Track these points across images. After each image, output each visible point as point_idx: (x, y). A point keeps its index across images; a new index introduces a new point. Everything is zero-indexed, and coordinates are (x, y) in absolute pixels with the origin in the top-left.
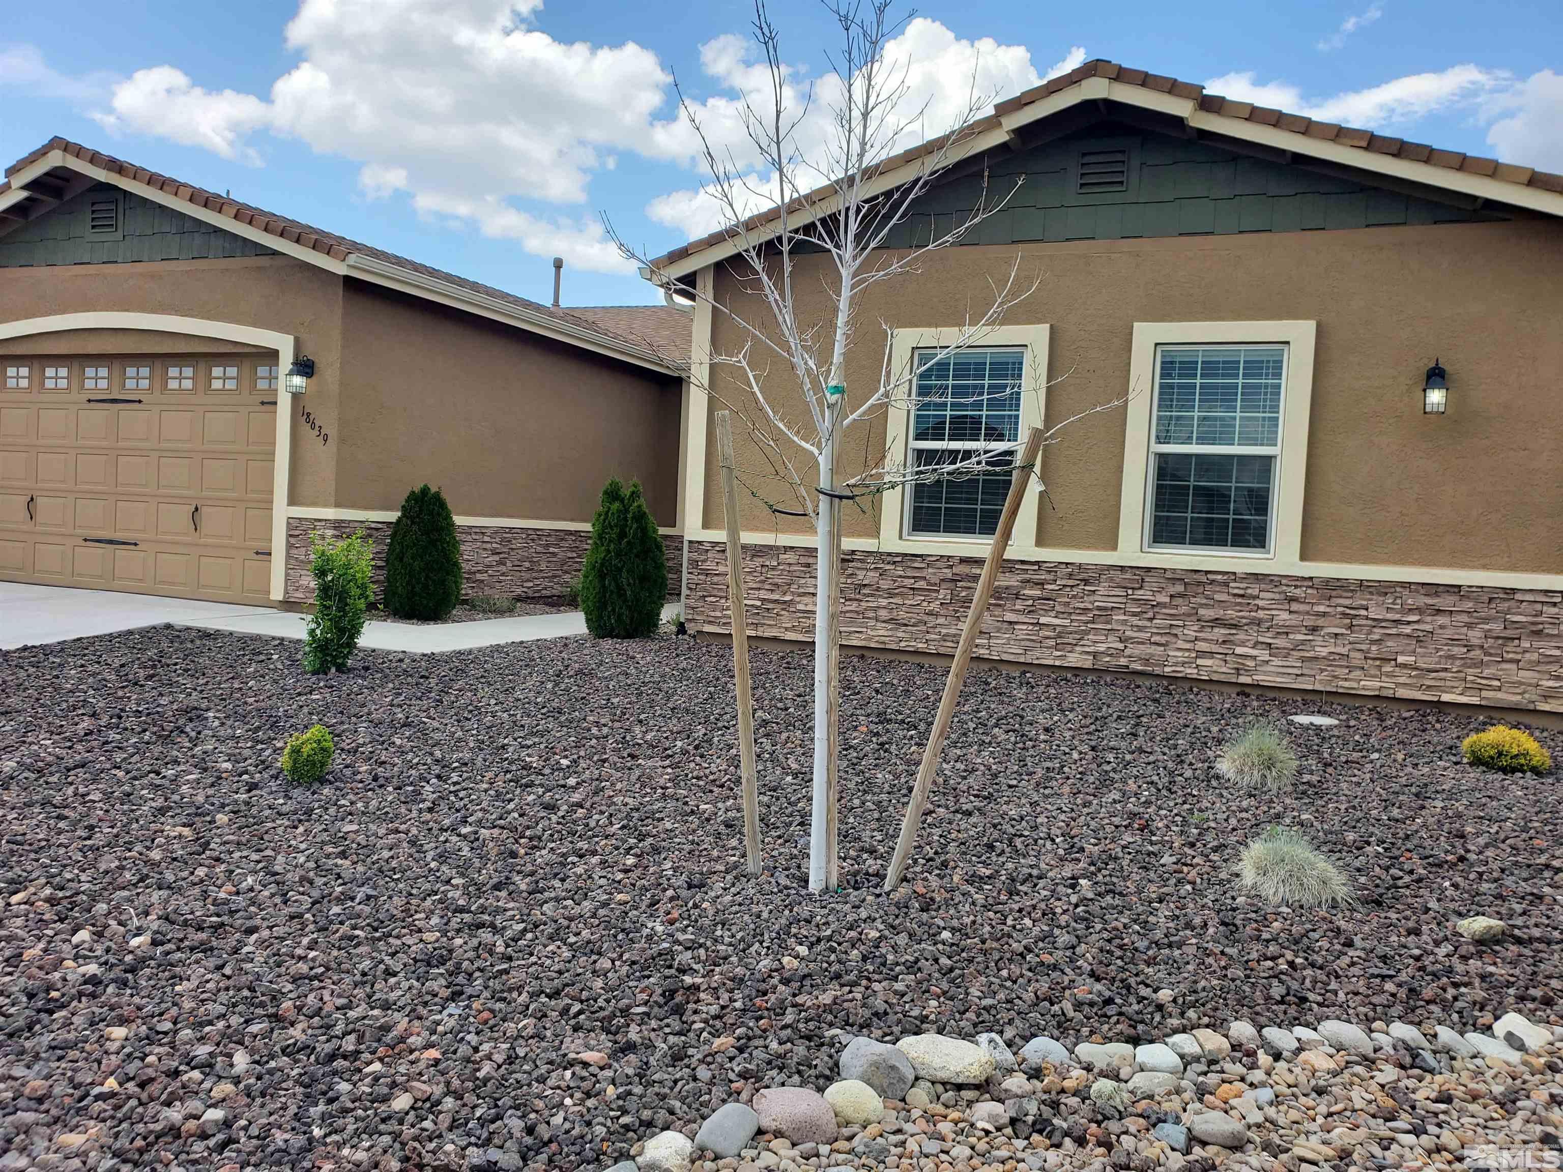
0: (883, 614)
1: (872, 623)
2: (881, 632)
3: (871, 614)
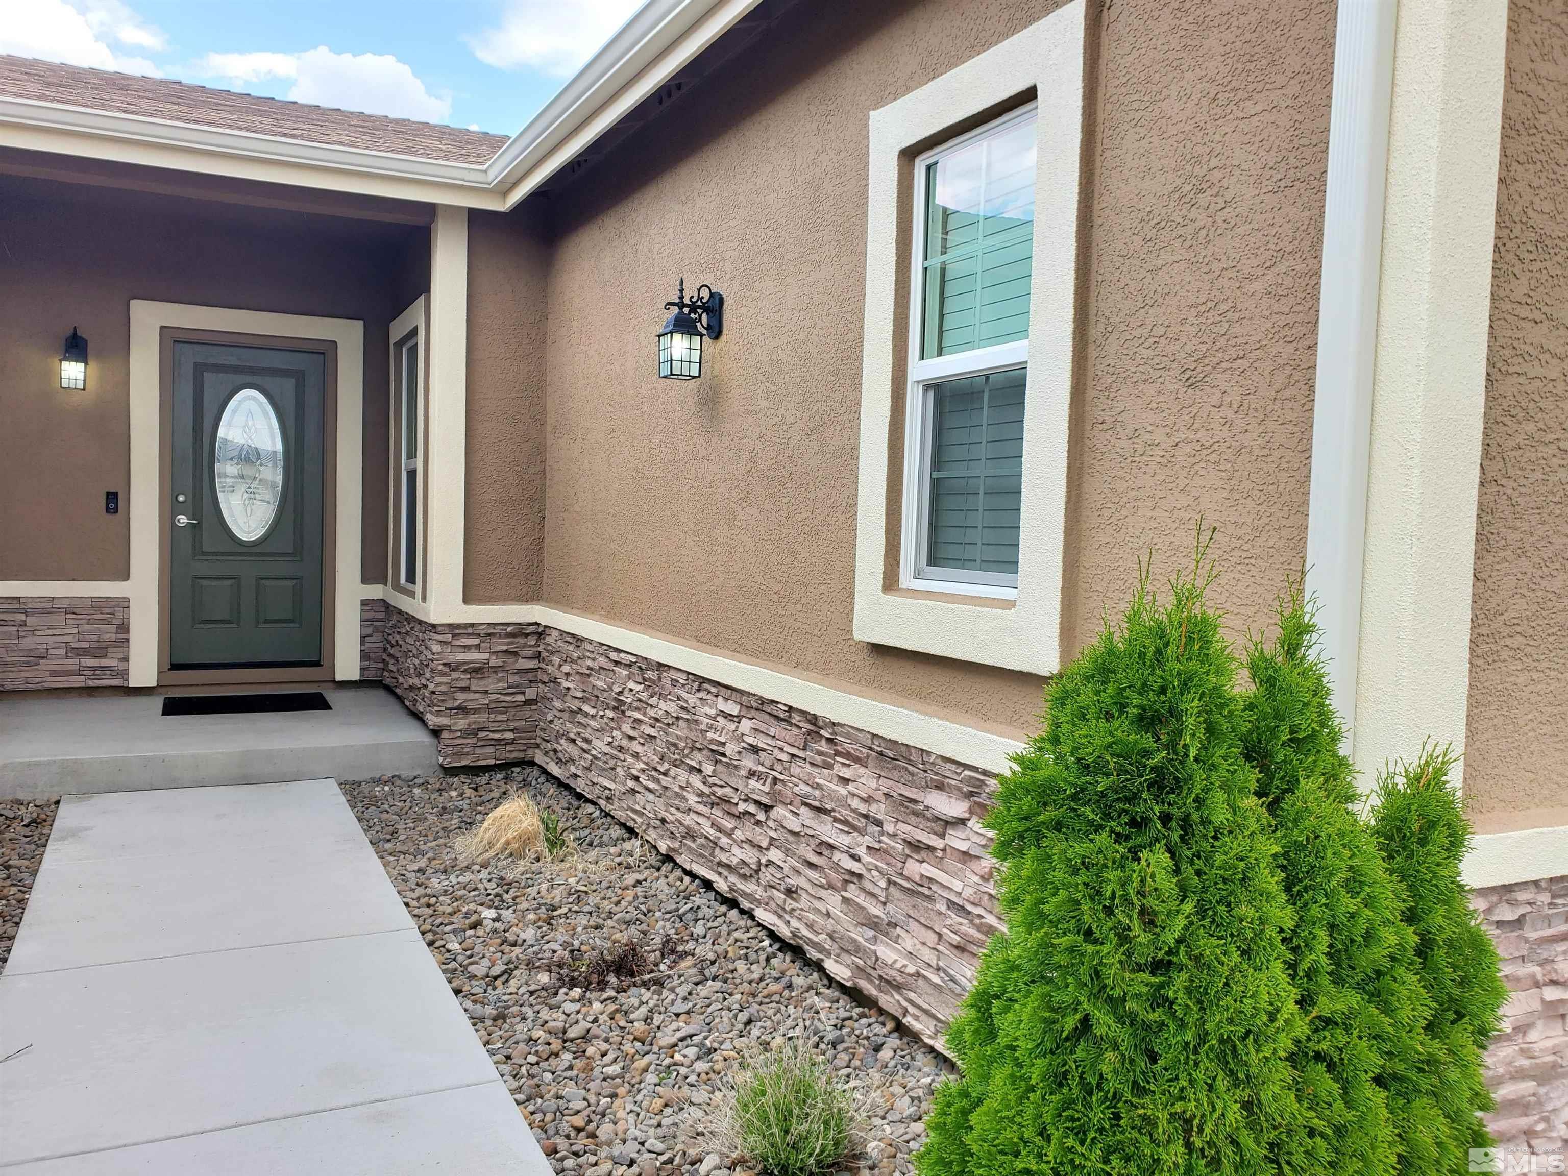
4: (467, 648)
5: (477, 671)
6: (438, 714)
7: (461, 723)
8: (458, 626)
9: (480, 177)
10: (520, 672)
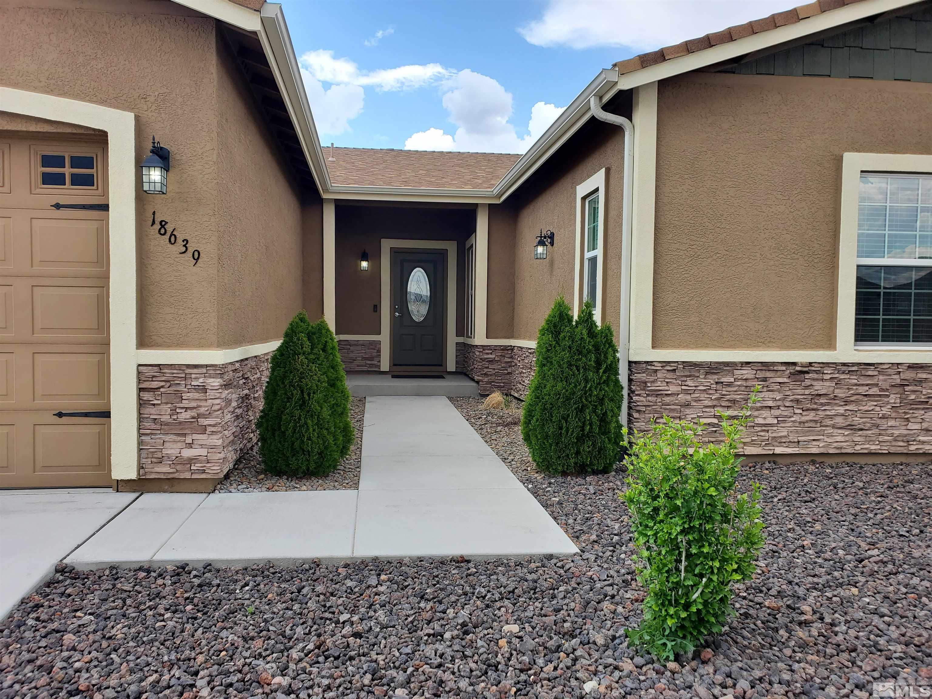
0: (839, 420)
1: (830, 430)
2: (839, 439)
3: (830, 423)
4: (488, 354)
5: (491, 361)
6: (478, 376)
7: (486, 380)
8: (485, 346)
9: (491, 193)
10: (506, 362)
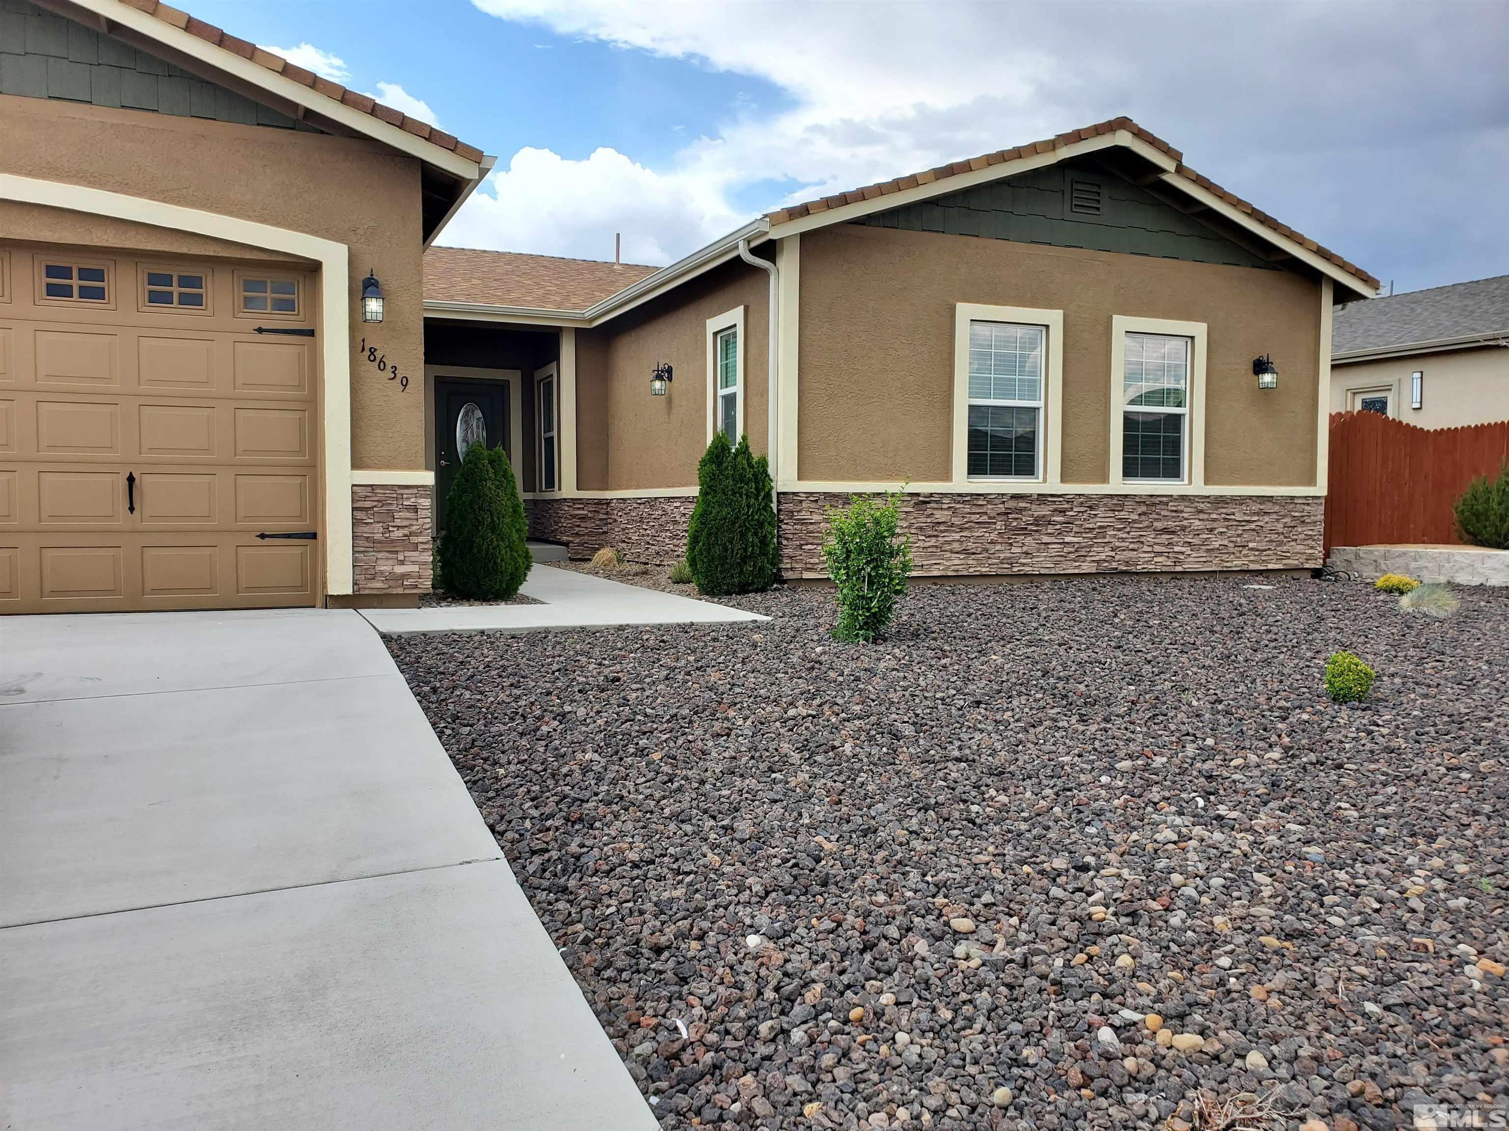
0: (956, 546)
1: (948, 555)
2: (957, 562)
3: (947, 547)
4: (579, 509)
5: (583, 518)
6: (568, 536)
7: (577, 540)
8: (575, 500)
9: (581, 316)
10: (601, 520)
